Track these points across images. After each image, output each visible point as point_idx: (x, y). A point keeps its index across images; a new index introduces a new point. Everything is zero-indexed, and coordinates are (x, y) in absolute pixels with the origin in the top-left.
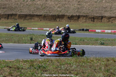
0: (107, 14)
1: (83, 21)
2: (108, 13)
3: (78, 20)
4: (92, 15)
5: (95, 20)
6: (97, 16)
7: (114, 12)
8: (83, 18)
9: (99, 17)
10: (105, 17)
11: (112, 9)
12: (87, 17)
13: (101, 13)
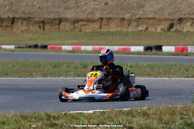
0: (70, 15)
1: (22, 29)
2: (71, 12)
3: (12, 27)
4: (41, 16)
5: (47, 27)
6: (50, 19)
7: (83, 10)
8: (22, 23)
9: (55, 19)
10: (67, 20)
11: (79, 4)
12: (30, 21)
13: (57, 12)
